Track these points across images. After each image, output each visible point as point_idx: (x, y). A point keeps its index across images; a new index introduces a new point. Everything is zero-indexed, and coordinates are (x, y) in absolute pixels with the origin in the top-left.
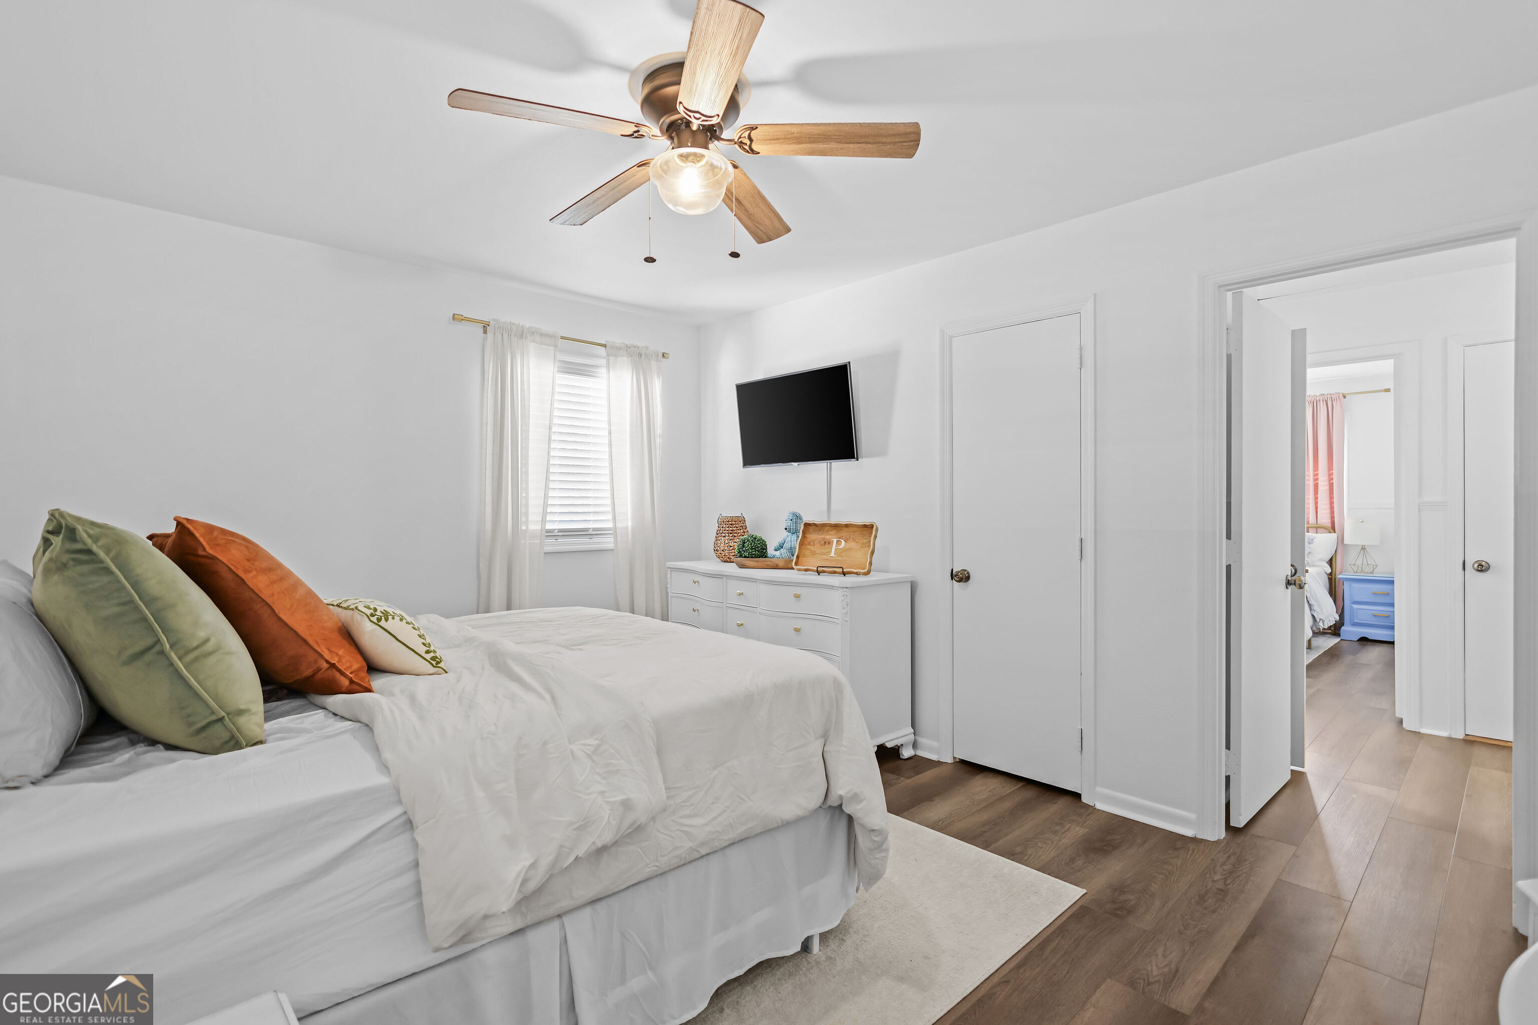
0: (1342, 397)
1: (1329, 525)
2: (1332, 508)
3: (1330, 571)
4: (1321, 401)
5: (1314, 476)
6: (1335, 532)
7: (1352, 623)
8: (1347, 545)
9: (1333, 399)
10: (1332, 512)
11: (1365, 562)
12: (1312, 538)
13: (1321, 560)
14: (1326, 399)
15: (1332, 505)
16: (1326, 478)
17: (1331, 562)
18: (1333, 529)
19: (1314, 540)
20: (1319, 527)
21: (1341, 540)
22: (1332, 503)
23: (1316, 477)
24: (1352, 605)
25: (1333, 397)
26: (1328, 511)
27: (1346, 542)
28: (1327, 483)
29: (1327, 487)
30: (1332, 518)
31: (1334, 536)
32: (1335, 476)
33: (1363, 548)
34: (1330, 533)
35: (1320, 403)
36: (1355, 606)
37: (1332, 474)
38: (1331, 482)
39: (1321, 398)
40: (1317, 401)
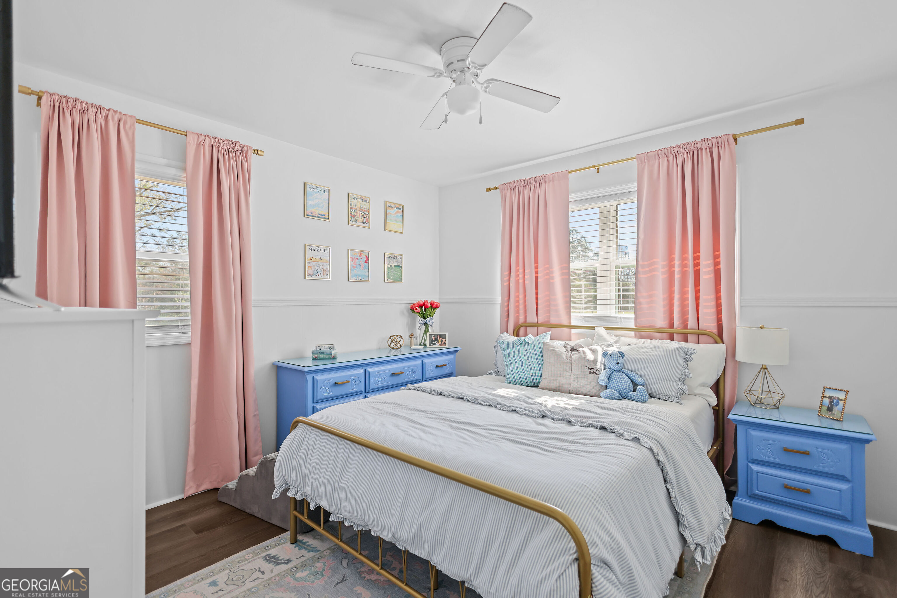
0: (732, 141)
1: (715, 331)
2: (718, 306)
3: (716, 403)
4: (704, 150)
5: (694, 260)
6: (723, 343)
7: (750, 494)
8: (740, 363)
9: (720, 144)
10: (719, 312)
11: (766, 388)
12: (689, 352)
13: (703, 385)
14: (711, 146)
15: (719, 302)
16: (711, 262)
17: (717, 387)
18: (720, 337)
19: (693, 356)
20: (702, 334)
21: (731, 353)
22: (718, 298)
23: (697, 261)
24: (750, 464)
25: (720, 140)
26: (714, 310)
27: (740, 357)
28: (712, 268)
29: (712, 275)
30: (719, 320)
31: (721, 347)
32: (722, 259)
33: (764, 368)
34: (716, 343)
35: (702, 153)
36: (755, 468)
37: (719, 256)
38: (718, 267)
39: (704, 144)
40: (698, 151)
